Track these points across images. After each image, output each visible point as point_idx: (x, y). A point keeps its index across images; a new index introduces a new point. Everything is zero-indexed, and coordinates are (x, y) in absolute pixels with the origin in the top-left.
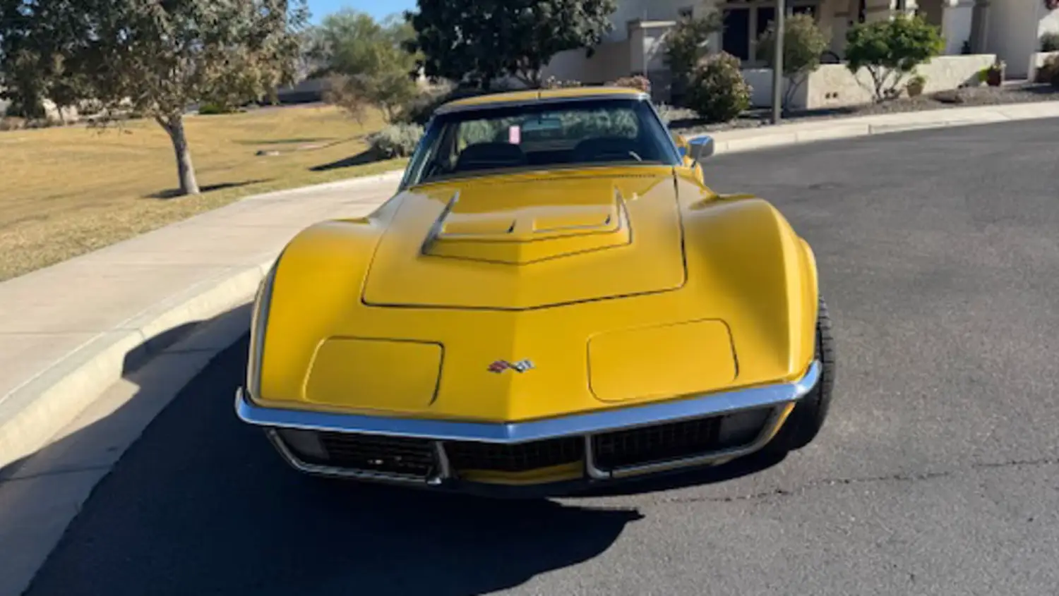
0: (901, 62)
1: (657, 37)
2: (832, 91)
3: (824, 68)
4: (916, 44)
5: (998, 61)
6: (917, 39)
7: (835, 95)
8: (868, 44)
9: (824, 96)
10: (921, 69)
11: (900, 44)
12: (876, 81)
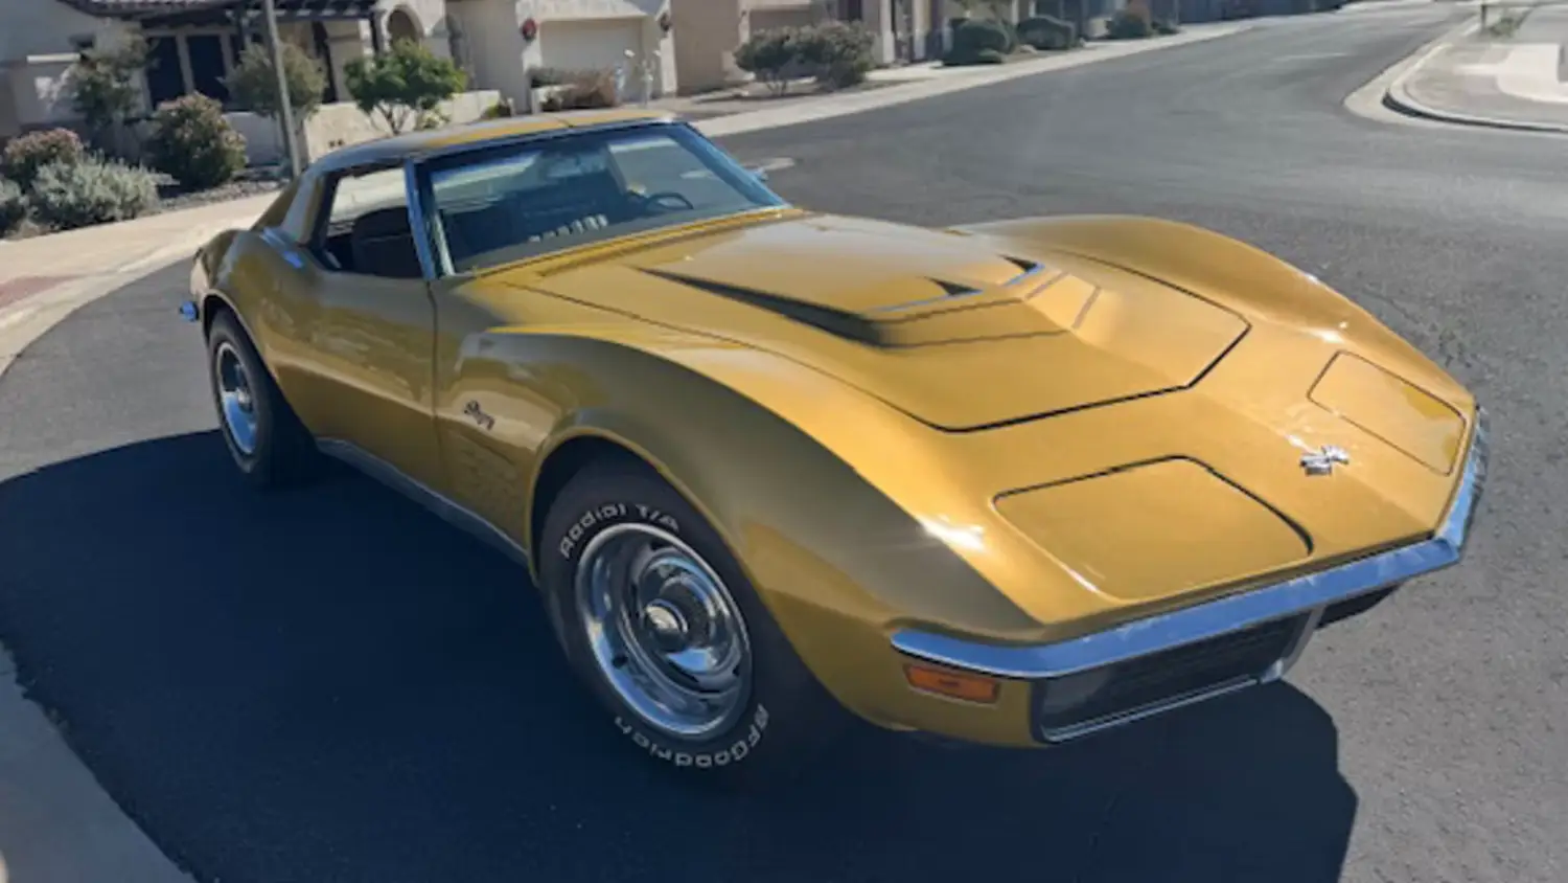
0: (420, 100)
1: (56, 77)
2: (336, 139)
3: (326, 109)
4: (438, 80)
5: (504, 97)
6: (436, 72)
7: (340, 143)
8: (381, 80)
9: (327, 145)
10: (444, 106)
11: (418, 78)
12: (393, 125)
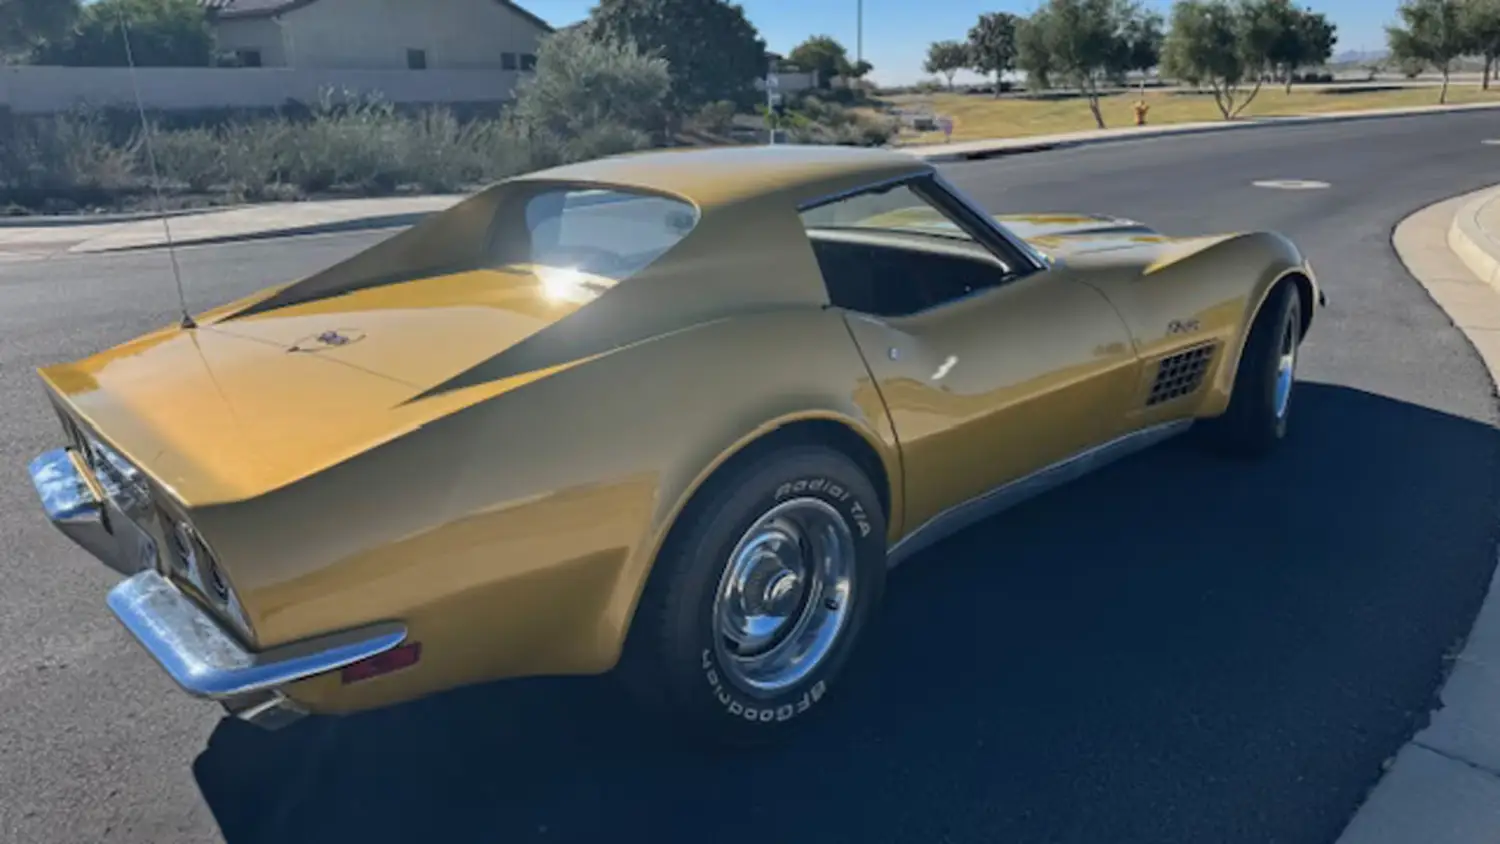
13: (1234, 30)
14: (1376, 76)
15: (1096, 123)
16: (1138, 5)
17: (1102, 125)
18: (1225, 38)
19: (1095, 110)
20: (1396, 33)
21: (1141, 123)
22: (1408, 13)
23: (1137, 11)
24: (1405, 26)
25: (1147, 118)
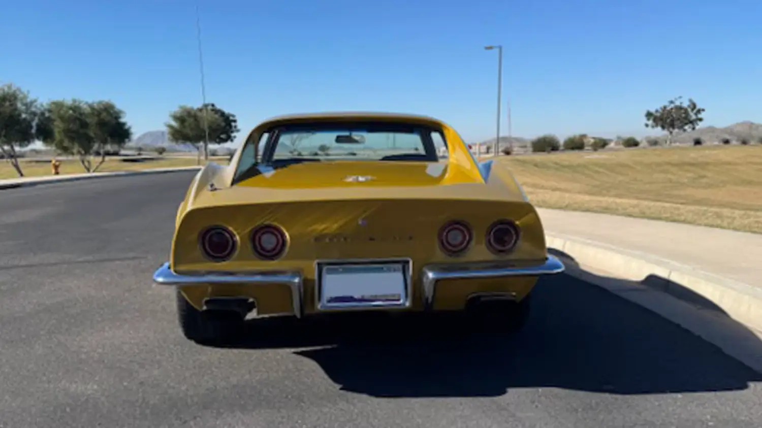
13: (88, 120)
14: (142, 152)
15: (19, 175)
16: (35, 101)
17: (22, 175)
18: (84, 125)
19: (16, 166)
20: (171, 127)
21: (57, 173)
22: (176, 118)
23: (35, 104)
24: (174, 123)
25: (60, 170)
